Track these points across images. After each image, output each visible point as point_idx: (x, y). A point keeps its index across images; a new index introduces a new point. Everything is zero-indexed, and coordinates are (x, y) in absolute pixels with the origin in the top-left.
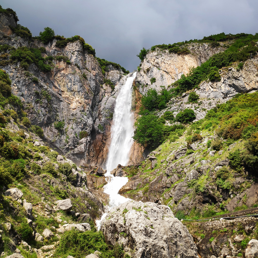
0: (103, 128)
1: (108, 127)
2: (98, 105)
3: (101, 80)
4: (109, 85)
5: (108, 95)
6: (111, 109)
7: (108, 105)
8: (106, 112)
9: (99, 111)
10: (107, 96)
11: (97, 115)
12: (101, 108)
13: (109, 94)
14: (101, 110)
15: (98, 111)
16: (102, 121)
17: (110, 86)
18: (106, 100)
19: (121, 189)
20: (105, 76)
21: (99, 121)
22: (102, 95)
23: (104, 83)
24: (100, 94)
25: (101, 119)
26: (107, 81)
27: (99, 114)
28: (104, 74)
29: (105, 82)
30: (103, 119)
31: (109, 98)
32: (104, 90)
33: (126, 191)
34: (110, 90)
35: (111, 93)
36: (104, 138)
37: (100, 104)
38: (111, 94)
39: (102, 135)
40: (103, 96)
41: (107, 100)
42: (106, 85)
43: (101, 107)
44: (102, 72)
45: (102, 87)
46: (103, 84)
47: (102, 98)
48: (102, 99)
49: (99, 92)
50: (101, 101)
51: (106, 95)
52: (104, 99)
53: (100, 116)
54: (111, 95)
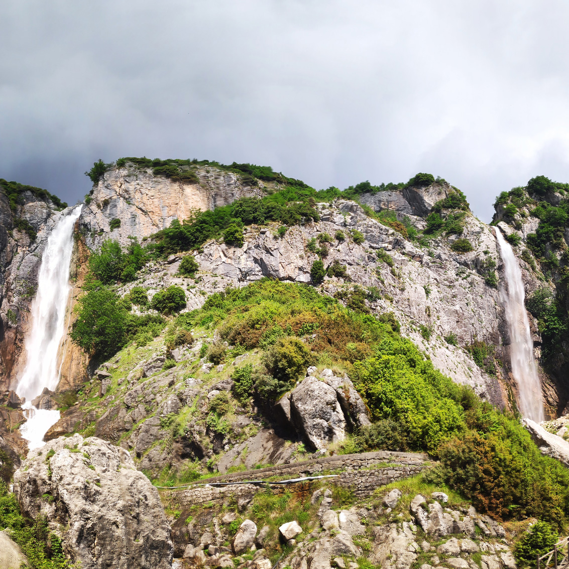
0: (16, 318)
1: (25, 314)
2: (5, 271)
3: (9, 221)
4: (24, 231)
5: (24, 251)
6: (29, 279)
7: (24, 271)
8: (21, 286)
9: (7, 283)
10: (21, 254)
11: (4, 291)
12: (11, 277)
13: (24, 249)
14: (11, 281)
15: (5, 283)
16: (13, 304)
17: (26, 233)
18: (20, 260)
19: (47, 433)
20: (16, 213)
21: (8, 304)
22: (12, 251)
23: (14, 228)
24: (8, 249)
25: (12, 299)
26: (21, 222)
27: (8, 289)
28: (15, 210)
29: (16, 226)
30: (15, 299)
31: (26, 257)
32: (15, 240)
33: (57, 435)
34: (27, 240)
35: (29, 246)
36: (19, 337)
37: (8, 269)
38: (30, 249)
39: (15, 331)
40: (14, 253)
41: (22, 261)
42: (19, 231)
43: (10, 274)
44: (10, 207)
45: (11, 236)
46: (12, 229)
47: (13, 257)
48: (12, 259)
49: (5, 246)
50: (9, 263)
51: (19, 251)
52: (17, 259)
53: (10, 293)
54: (28, 251)
